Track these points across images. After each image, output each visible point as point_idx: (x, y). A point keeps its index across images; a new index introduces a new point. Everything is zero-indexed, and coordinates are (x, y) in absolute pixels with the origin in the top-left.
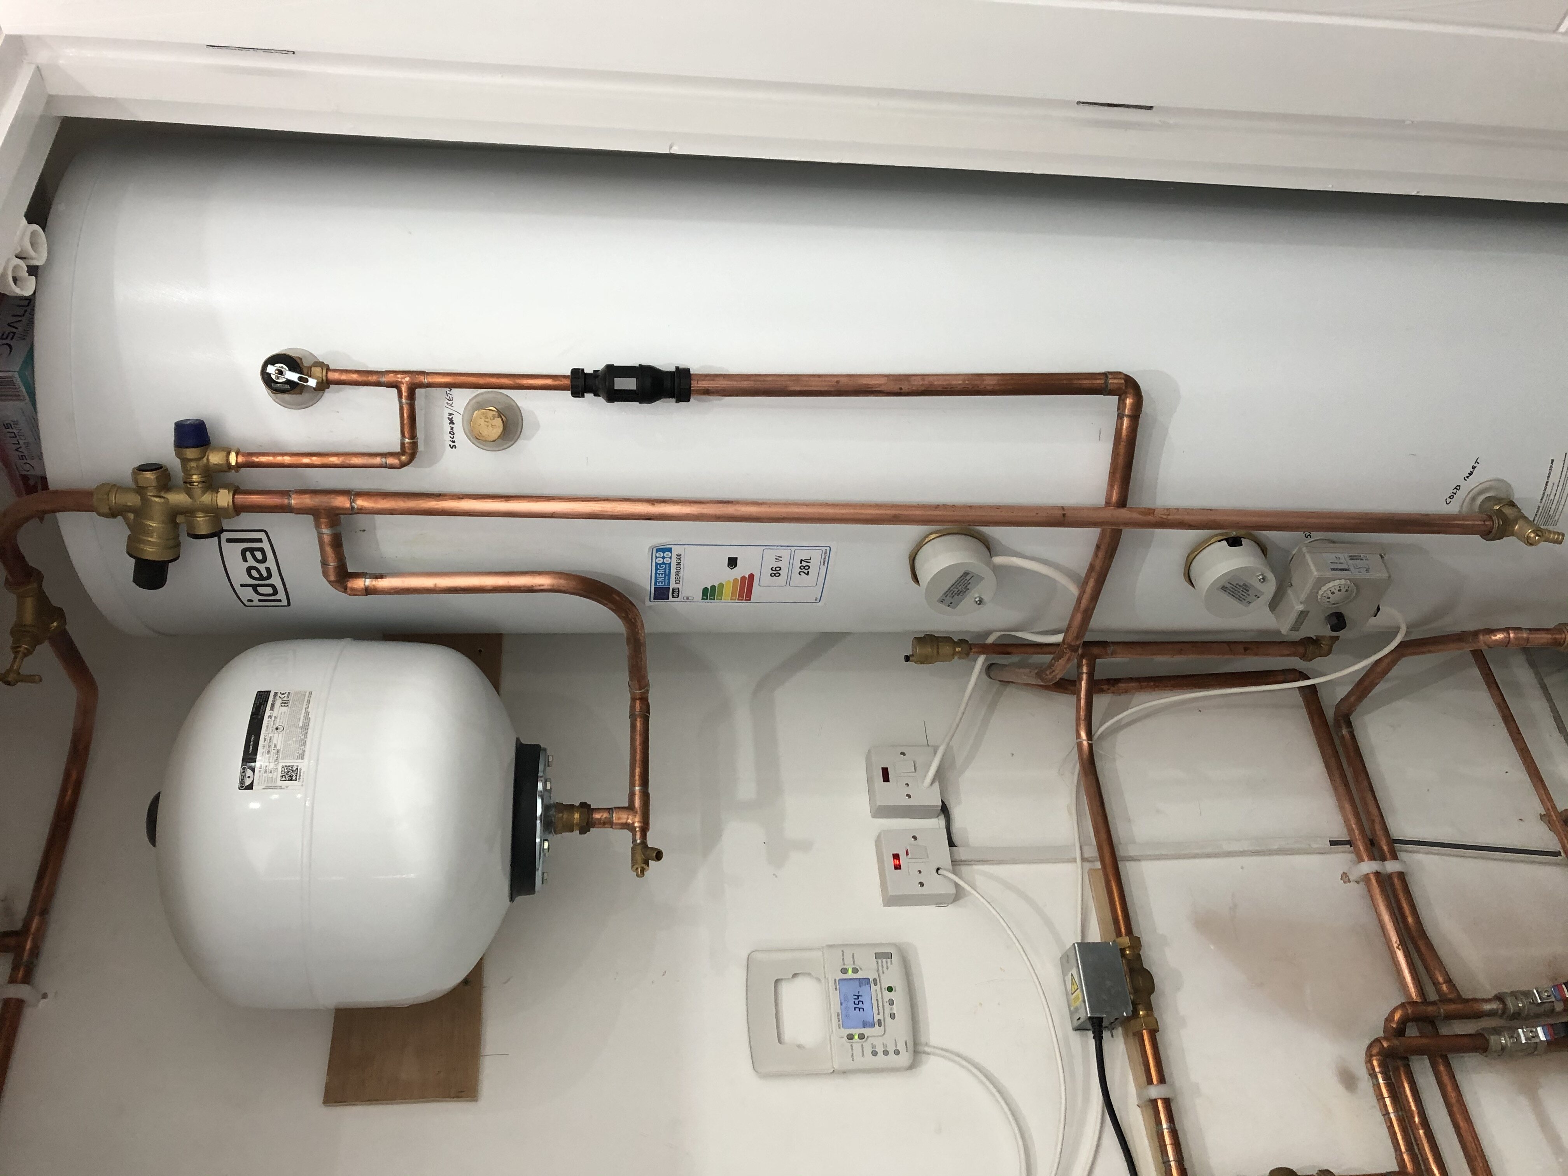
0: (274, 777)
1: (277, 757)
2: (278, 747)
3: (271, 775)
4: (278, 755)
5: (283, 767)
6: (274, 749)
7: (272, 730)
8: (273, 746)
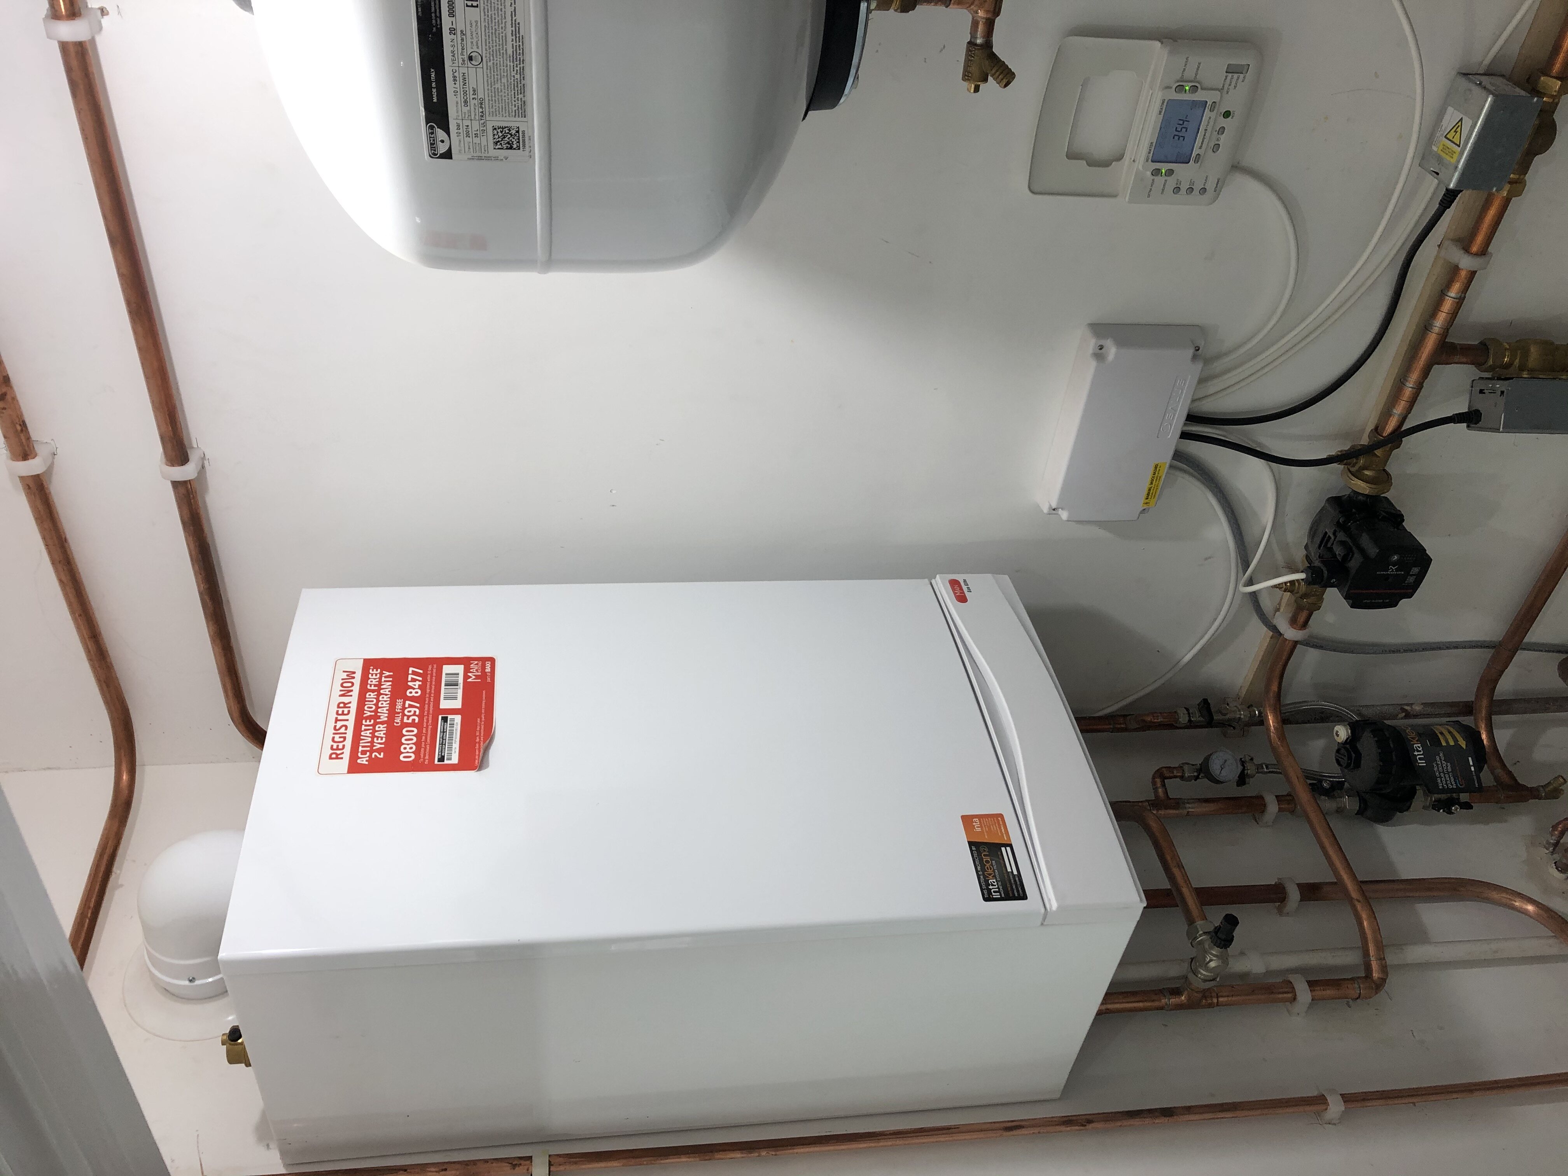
0: (484, 143)
1: (482, 112)
2: (481, 96)
3: (477, 140)
4: (482, 108)
5: (495, 129)
6: (473, 99)
7: (464, 61)
8: (472, 92)
